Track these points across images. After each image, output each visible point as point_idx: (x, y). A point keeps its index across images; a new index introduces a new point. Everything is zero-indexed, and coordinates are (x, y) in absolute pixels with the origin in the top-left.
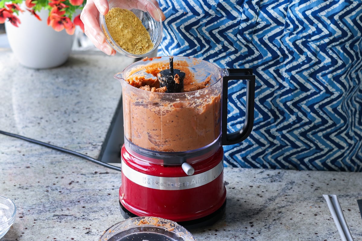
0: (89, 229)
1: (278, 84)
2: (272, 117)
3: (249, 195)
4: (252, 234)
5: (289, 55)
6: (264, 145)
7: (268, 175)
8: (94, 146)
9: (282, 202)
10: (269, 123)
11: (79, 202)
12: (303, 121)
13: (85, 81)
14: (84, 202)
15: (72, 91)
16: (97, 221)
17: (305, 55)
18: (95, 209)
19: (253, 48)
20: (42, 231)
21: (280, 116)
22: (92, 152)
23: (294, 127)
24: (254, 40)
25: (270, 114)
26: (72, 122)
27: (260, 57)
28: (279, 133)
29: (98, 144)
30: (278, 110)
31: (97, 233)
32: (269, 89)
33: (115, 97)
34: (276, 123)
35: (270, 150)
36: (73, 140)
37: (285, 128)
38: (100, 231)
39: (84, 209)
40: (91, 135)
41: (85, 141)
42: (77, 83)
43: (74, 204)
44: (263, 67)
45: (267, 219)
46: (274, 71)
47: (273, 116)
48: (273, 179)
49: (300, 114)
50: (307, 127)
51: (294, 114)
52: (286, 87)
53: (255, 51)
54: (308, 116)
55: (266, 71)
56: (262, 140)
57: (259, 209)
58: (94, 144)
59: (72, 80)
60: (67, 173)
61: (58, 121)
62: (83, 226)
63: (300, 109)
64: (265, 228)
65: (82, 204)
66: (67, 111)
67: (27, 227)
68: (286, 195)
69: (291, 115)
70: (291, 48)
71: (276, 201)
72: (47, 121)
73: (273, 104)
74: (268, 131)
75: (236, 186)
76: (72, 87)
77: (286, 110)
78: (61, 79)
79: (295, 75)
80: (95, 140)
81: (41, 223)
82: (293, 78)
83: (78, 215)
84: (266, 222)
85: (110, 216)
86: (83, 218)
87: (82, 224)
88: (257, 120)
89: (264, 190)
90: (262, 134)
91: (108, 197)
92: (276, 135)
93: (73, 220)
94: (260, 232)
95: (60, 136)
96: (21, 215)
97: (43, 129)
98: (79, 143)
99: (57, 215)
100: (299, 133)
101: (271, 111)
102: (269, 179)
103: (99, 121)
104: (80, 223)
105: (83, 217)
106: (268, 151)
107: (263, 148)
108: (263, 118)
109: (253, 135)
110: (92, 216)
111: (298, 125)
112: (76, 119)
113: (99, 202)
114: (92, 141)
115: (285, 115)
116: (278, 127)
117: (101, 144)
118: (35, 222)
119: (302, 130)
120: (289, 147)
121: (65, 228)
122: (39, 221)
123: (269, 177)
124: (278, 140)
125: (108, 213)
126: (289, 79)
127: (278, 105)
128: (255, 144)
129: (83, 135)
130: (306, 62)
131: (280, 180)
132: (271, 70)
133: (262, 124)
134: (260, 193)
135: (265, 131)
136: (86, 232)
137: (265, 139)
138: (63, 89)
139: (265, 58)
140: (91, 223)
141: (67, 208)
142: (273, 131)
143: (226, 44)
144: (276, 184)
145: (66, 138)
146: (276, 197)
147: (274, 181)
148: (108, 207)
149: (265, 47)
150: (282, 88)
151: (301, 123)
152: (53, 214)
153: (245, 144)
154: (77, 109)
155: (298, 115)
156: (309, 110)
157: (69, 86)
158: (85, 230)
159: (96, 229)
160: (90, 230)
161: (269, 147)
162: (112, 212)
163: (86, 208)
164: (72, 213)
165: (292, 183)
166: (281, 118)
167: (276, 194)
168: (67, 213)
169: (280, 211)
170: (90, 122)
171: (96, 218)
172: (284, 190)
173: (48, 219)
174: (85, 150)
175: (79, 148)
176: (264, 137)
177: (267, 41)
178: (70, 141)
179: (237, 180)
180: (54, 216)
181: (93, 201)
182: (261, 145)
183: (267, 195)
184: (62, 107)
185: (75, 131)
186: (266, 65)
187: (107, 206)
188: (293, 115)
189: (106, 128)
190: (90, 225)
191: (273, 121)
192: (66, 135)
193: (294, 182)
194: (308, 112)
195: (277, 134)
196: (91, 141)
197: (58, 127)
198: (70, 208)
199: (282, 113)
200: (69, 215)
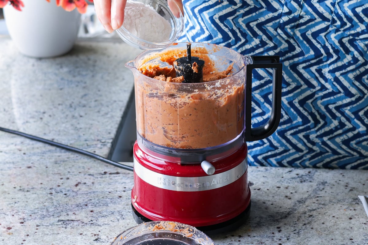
0: (98, 235)
1: (320, 85)
2: (312, 122)
3: (276, 197)
4: (280, 240)
5: (334, 55)
6: (301, 151)
7: (297, 175)
8: (103, 144)
9: (313, 205)
10: (308, 128)
11: (86, 205)
12: (347, 127)
13: (92, 71)
14: (92, 205)
15: (79, 82)
16: (106, 226)
17: (351, 55)
18: (105, 213)
19: (294, 43)
20: (45, 238)
21: (321, 120)
22: (101, 149)
23: (335, 133)
24: (296, 35)
25: (310, 118)
26: (79, 117)
27: (301, 54)
28: (319, 139)
29: (107, 141)
30: (319, 114)
31: (107, 239)
32: (310, 90)
33: (126, 89)
34: (316, 129)
35: (309, 156)
36: (80, 136)
37: (326, 134)
38: (110, 237)
39: (92, 213)
40: (100, 131)
41: (93, 138)
42: (84, 73)
43: (80, 208)
44: (304, 65)
45: (296, 224)
46: (316, 70)
47: (313, 120)
48: (303, 178)
49: (343, 119)
50: (350, 134)
51: (337, 118)
52: (328, 89)
53: (297, 47)
54: (352, 122)
55: (308, 70)
56: (300, 145)
57: (287, 213)
58: (103, 141)
59: (78, 70)
60: (73, 174)
61: (62, 116)
62: (91, 233)
63: (343, 114)
64: (294, 234)
65: (90, 208)
66: (73, 105)
67: (28, 234)
68: (318, 197)
69: (333, 120)
70: (337, 46)
71: (307, 203)
72: (50, 116)
73: (314, 107)
74: (307, 137)
75: (261, 187)
76: (78, 78)
77: (328, 114)
78: (65, 70)
79: (339, 76)
80: (104, 136)
81: (45, 230)
82: (337, 80)
83: (86, 220)
84: (295, 226)
85: (121, 221)
86: (91, 224)
87: (90, 230)
88: (295, 123)
89: (293, 191)
90: (300, 138)
91: (119, 200)
92: (315, 142)
93: (80, 226)
94: (288, 238)
95: (65, 133)
96: (22, 221)
97: (46, 124)
98: (86, 140)
99: (62, 220)
100: (341, 140)
101: (312, 114)
102: (298, 179)
103: (109, 116)
104: (87, 228)
105: (91, 222)
106: (306, 157)
107: (301, 154)
108: (302, 121)
109: (290, 139)
110: (101, 221)
111: (340, 131)
112: (82, 114)
113: (109, 205)
114: (101, 138)
115: (326, 120)
116: (318, 133)
117: (111, 141)
118: (38, 228)
119: (345, 137)
120: (330, 153)
121: (71, 234)
122: (41, 227)
123: (298, 177)
124: (317, 146)
125: (119, 217)
126: (333, 80)
127: (319, 108)
128: (292, 149)
129: (91, 131)
130: (352, 62)
131: (311, 180)
132: (313, 69)
133: (301, 128)
134: (288, 194)
135: (304, 136)
136: (95, 239)
137: (302, 145)
138: (68, 80)
139: (306, 56)
140: (100, 228)
141: (73, 212)
142: (312, 137)
143: (264, 39)
144: (306, 184)
145: (72, 134)
146: (306, 199)
147: (305, 181)
148: (119, 212)
149: (308, 43)
150: (324, 90)
151: (344, 129)
152: (58, 219)
153: (281, 149)
154: (84, 102)
155: (340, 120)
156: (353, 116)
157: (74, 76)
158: (94, 236)
159: (105, 235)
160: (99, 237)
161: (308, 153)
162: (123, 217)
163: (95, 212)
164: (78, 218)
165: (324, 183)
166: (322, 122)
167: (306, 196)
168: (73, 217)
169: (311, 214)
170: (98, 116)
171: (106, 223)
172: (315, 191)
173: (52, 225)
174: (93, 147)
175: (86, 145)
176: (302, 142)
177: (310, 37)
178: (76, 138)
179: (263, 180)
180: (59, 221)
181: (102, 204)
182: (299, 150)
183: (297, 197)
184: (67, 100)
185: (81, 127)
186: (307, 64)
187: (118, 209)
188: (335, 119)
189: (117, 124)
190: (99, 231)
191: (313, 126)
192: (72, 132)
193: (326, 182)
194: (352, 118)
195: (317, 141)
196: (99, 138)
197: (63, 123)
198: (76, 213)
199: (323, 117)
200: (75, 220)
